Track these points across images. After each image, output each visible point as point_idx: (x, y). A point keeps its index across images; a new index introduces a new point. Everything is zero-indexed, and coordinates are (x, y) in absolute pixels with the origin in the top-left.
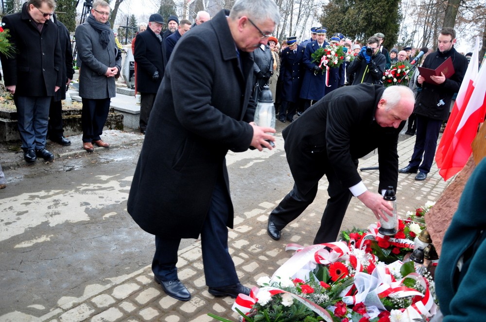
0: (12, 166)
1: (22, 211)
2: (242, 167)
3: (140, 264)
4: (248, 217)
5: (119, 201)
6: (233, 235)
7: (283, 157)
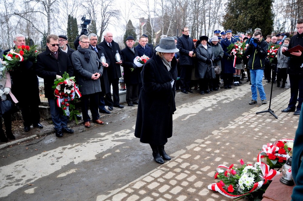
0: (52, 132)
1: (59, 157)
2: (183, 120)
3: (127, 182)
4: (188, 149)
5: (112, 147)
6: (180, 160)
7: (207, 111)
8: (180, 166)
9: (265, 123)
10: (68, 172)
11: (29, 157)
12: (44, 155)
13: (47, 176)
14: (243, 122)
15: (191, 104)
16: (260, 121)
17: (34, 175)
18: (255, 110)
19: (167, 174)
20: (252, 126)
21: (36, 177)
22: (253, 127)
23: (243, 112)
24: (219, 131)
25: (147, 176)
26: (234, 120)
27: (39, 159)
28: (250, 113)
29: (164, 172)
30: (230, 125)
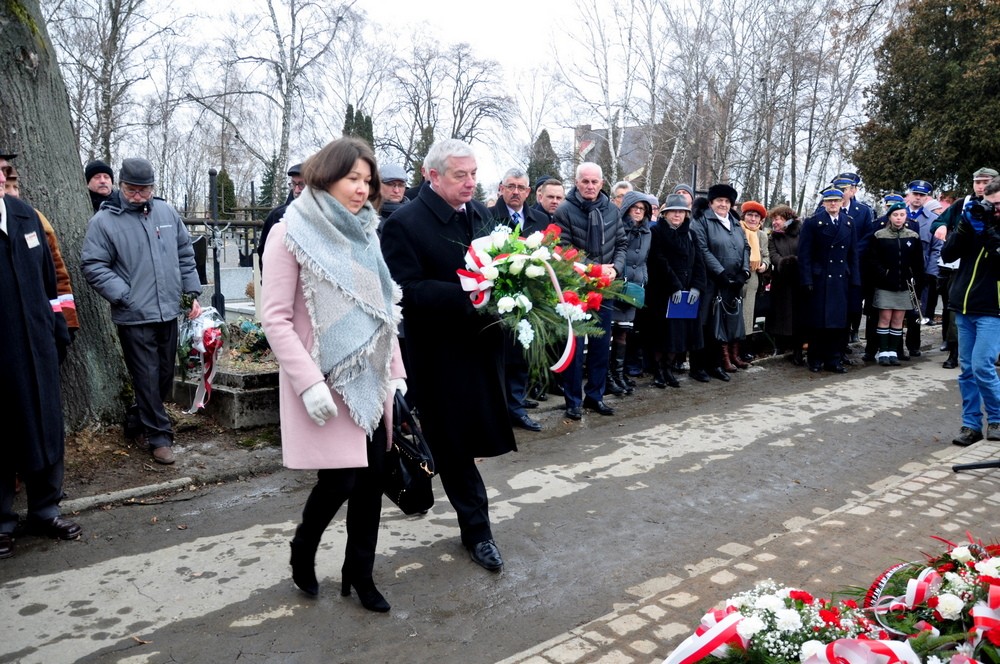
0: (241, 474)
1: (248, 557)
4: (692, 575)
5: (429, 542)
6: (655, 612)
7: (774, 447)
8: (655, 632)
9: (987, 505)
10: (269, 612)
11: (155, 549)
12: (204, 548)
13: (199, 618)
14: (900, 497)
15: (721, 420)
16: (967, 496)
17: (158, 611)
18: (948, 458)
19: (604, 656)
20: (934, 513)
21: (164, 619)
22: (938, 518)
23: (905, 461)
24: (809, 521)
25: (533, 655)
26: (870, 486)
27: (184, 557)
28: (929, 464)
29: (593, 648)
30: (851, 503)
